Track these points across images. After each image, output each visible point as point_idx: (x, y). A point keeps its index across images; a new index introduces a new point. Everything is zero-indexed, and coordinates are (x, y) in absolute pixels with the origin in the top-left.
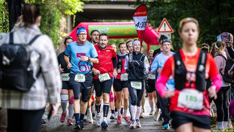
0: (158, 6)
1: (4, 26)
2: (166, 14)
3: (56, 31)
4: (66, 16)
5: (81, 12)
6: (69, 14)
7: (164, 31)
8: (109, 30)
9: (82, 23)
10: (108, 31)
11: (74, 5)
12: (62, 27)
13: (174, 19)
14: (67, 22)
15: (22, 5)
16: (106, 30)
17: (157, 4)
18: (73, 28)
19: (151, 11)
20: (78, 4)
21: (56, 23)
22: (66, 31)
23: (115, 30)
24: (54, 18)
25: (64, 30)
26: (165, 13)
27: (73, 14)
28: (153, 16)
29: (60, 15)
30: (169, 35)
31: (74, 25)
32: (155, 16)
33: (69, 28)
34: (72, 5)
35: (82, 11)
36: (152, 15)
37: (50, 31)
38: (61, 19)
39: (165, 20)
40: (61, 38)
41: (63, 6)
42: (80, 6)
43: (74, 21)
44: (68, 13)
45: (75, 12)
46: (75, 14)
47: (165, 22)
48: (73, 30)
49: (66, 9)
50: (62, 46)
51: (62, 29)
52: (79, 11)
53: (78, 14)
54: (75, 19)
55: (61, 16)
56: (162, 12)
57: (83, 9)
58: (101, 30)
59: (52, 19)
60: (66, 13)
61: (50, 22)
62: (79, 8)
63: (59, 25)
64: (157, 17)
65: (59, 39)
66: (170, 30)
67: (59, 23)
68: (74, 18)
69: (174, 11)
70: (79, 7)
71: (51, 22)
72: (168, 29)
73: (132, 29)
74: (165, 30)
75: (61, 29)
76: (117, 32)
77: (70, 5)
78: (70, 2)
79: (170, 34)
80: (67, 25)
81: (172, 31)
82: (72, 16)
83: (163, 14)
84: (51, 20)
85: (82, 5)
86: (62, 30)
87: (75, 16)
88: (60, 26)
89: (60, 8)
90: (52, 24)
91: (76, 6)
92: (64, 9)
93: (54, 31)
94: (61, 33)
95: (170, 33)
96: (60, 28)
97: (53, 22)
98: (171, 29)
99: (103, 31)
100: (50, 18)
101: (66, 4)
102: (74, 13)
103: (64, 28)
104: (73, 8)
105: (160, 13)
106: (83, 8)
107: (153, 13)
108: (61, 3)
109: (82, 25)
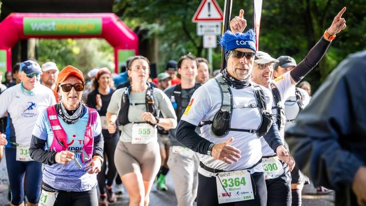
7: (207, 17)
8: (55, 27)
9: (12, 15)
16: (51, 26)
23: (65, 27)
30: (216, 26)
43: (0, 12)
66: (219, 17)
72: (215, 14)
74: (209, 15)
79: (219, 25)
81: (222, 19)
87: (1, 3)
95: (218, 23)
98: (220, 14)
99: (46, 28)
109: (11, 18)
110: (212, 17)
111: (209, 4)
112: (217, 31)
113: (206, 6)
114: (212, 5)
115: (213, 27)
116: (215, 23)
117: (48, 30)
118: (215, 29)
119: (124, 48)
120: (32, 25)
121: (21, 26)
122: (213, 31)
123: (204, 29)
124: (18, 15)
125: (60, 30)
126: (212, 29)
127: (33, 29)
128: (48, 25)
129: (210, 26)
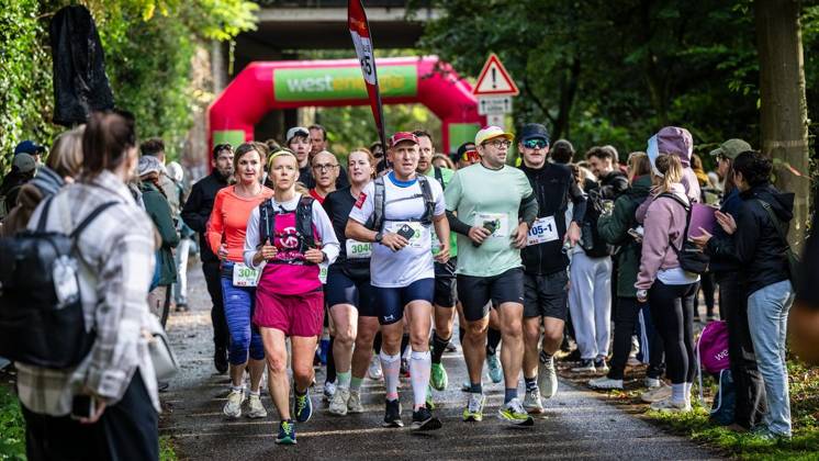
0: (470, 15)
1: (38, 92)
2: (496, 39)
3: (182, 88)
4: (208, 42)
5: (251, 30)
6: (216, 38)
7: (491, 89)
8: (331, 84)
9: (254, 64)
10: (328, 84)
11: (231, 12)
12: (198, 75)
13: (518, 53)
14: (211, 59)
15: (90, 42)
16: (324, 83)
17: (468, 10)
18: (228, 79)
19: (452, 31)
20: (241, 10)
21: (180, 66)
22: (209, 86)
23: (350, 83)
24: (174, 52)
25: (205, 85)
26: (493, 35)
27: (228, 37)
28: (459, 44)
29: (191, 41)
30: (506, 101)
31: (231, 71)
32: (464, 44)
33: (217, 80)
34: (226, 14)
35: (255, 28)
36: (454, 40)
37: (165, 92)
38: (195, 53)
39: (493, 59)
40: (195, 108)
41: (201, 15)
42: (249, 16)
43: (232, 59)
44: (213, 36)
45: (235, 32)
46: (234, 38)
47: (493, 65)
48: (228, 83)
49: (209, 25)
50: (199, 129)
51: (199, 80)
52: (246, 30)
53: (243, 36)
54: (235, 53)
55: (193, 45)
56: (485, 34)
57: (257, 24)
58: (309, 83)
59: (169, 57)
60: (207, 35)
61: (163, 66)
62: (246, 21)
63: (188, 74)
64: (470, 47)
65: (189, 111)
66: (508, 88)
67: (189, 66)
68: (232, 49)
69: (519, 34)
70: (243, 17)
71: (168, 64)
72: (502, 84)
73: (398, 79)
74: (494, 87)
75: (194, 82)
76: (354, 87)
77: (219, 11)
78: (218, 3)
79: (509, 99)
80: (211, 68)
81: (513, 90)
82: (225, 44)
83: (488, 38)
84: (166, 61)
85: (254, 12)
86: (197, 84)
87: (233, 43)
88: (192, 75)
89: (191, 23)
90: (170, 70)
91: (235, 15)
92: (201, 23)
93: (177, 91)
94: (197, 93)
95: (508, 97)
96: (191, 80)
97: (174, 65)
98: (511, 85)
99: (315, 86)
100: (166, 55)
101: (209, 10)
102: (230, 34)
103: (204, 79)
104: (228, 20)
105: (478, 35)
106: (256, 19)
107: (458, 34)
108: (194, 6)
109: (253, 70)
110: (499, 88)
111: (494, 70)
112: (506, 107)
113: (490, 73)
114: (498, 72)
115: (500, 102)
116: (502, 98)
117: (318, 90)
118: (503, 105)
119: (459, 120)
120: (289, 82)
121: (269, 84)
122: (501, 109)
123: (486, 106)
124: (264, 65)
125: (340, 89)
126: (499, 105)
127: (292, 89)
128: (318, 81)
129: (495, 102)
